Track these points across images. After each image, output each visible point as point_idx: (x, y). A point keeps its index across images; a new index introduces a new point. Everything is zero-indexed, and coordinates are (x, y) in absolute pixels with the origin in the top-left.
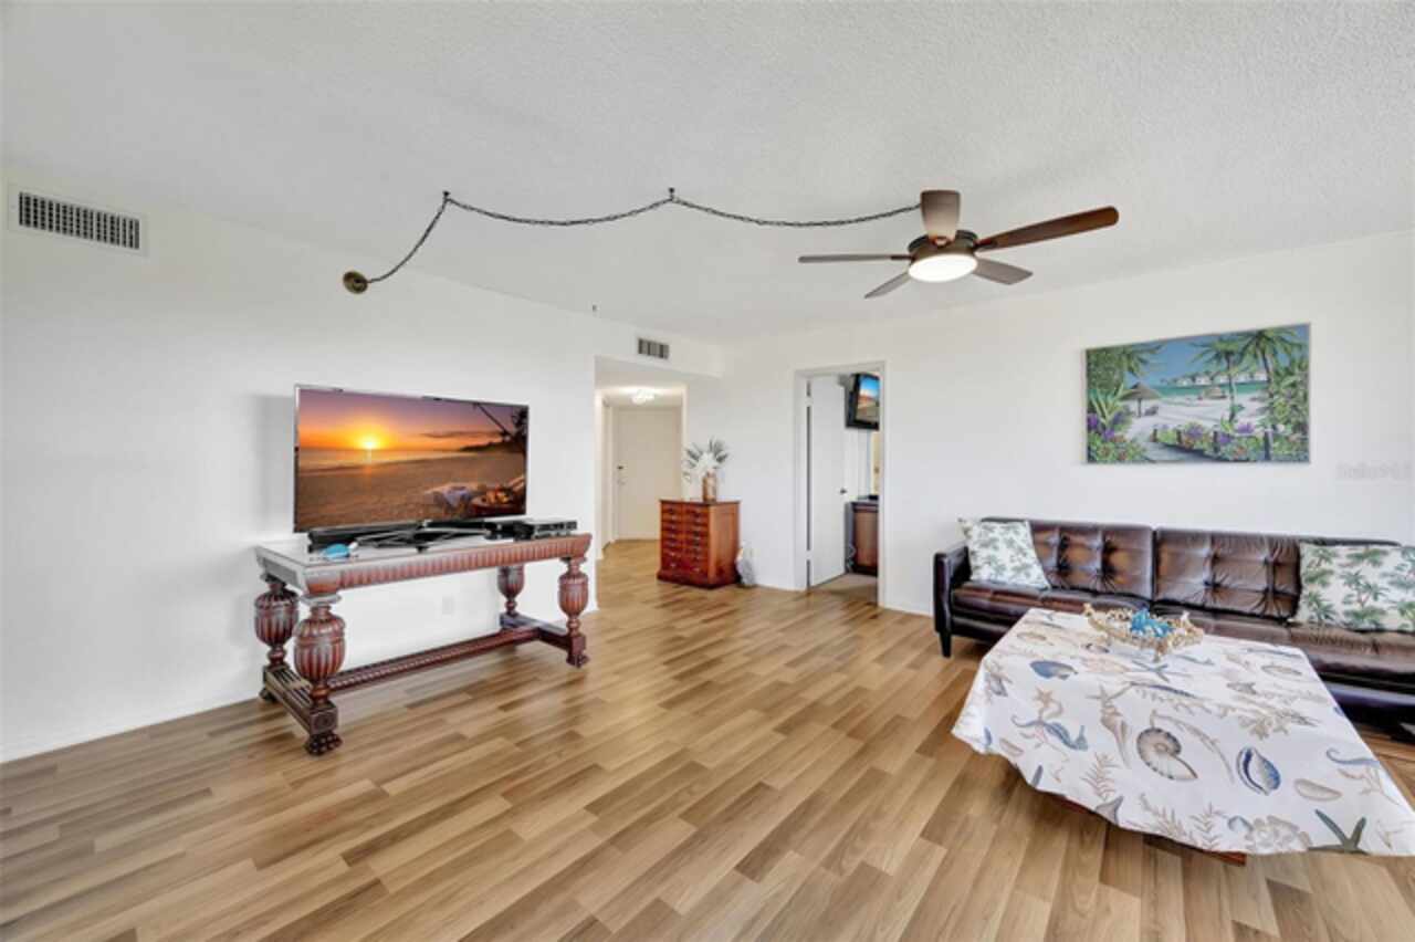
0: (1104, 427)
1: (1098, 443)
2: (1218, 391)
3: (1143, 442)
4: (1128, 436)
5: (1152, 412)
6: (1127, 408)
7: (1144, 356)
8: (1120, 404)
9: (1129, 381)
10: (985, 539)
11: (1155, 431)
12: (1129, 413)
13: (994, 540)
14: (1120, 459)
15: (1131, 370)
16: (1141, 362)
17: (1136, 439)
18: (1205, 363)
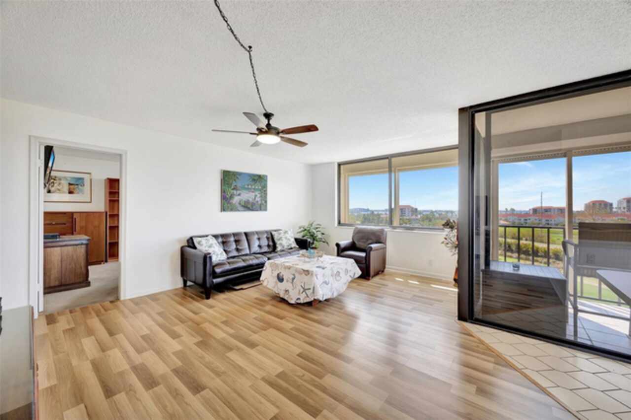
0: (227, 199)
1: (226, 205)
2: (253, 190)
3: (237, 204)
4: (234, 202)
5: (239, 195)
6: (233, 193)
7: (238, 176)
8: (232, 191)
9: (234, 184)
10: (209, 244)
11: (240, 201)
12: (234, 195)
13: (212, 244)
14: (232, 210)
15: (235, 180)
16: (237, 178)
17: (235, 203)
18: (251, 182)
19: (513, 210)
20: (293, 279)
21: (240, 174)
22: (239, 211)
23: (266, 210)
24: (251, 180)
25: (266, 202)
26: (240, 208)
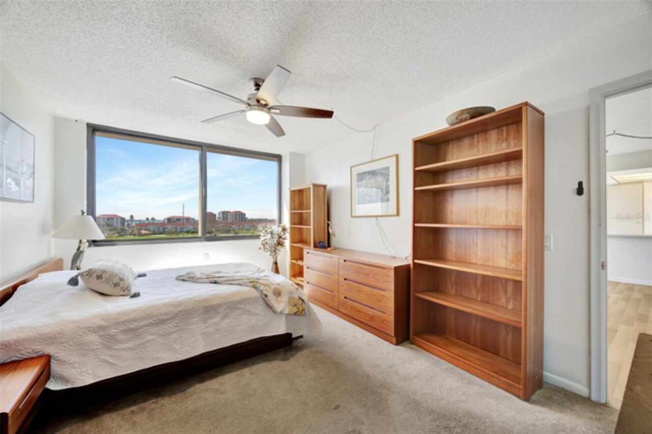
19: (153, 219)
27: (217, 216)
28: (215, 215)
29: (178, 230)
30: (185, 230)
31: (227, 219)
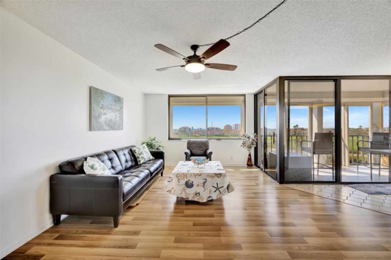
0: (96, 118)
1: (95, 123)
2: (114, 110)
3: (104, 124)
4: (101, 121)
5: (105, 114)
6: (101, 111)
9: (102, 103)
11: (106, 120)
12: (101, 113)
15: (102, 99)
16: (104, 96)
17: (102, 123)
18: (113, 102)
19: (201, 129)
20: (204, 183)
21: (106, 93)
22: (105, 130)
23: (122, 129)
24: (113, 100)
25: (122, 122)
26: (106, 128)
27: (232, 127)
28: (231, 126)
29: (212, 134)
30: (214, 134)
31: (238, 128)
